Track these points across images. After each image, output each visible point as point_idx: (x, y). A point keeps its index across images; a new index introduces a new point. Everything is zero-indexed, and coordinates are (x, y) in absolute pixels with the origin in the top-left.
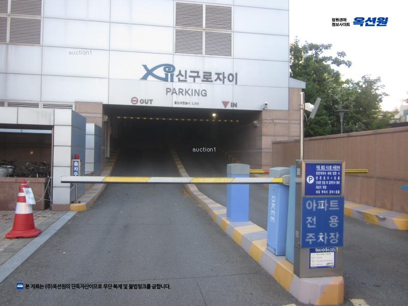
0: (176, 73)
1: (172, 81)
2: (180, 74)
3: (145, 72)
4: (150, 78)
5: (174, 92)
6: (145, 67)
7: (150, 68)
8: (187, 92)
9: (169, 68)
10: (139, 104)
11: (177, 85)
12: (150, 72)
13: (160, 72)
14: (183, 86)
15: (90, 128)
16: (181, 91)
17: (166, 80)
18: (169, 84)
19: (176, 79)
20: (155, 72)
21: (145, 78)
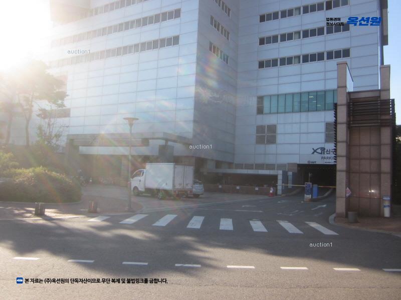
0: (326, 151)
1: (324, 154)
2: (327, 151)
3: (313, 151)
4: (315, 153)
5: (325, 158)
6: (313, 149)
7: (315, 149)
8: (330, 158)
9: (323, 149)
10: (311, 163)
11: (326, 155)
12: (315, 151)
13: (319, 151)
14: (329, 156)
15: (290, 173)
16: (327, 158)
17: (321, 153)
18: (323, 155)
19: (326, 153)
20: (317, 151)
21: (313, 153)
